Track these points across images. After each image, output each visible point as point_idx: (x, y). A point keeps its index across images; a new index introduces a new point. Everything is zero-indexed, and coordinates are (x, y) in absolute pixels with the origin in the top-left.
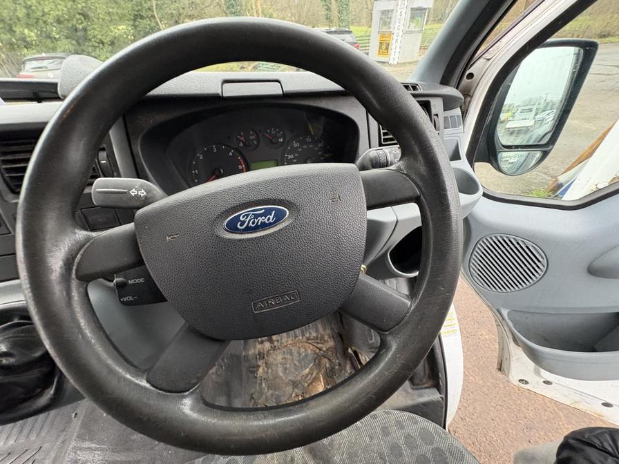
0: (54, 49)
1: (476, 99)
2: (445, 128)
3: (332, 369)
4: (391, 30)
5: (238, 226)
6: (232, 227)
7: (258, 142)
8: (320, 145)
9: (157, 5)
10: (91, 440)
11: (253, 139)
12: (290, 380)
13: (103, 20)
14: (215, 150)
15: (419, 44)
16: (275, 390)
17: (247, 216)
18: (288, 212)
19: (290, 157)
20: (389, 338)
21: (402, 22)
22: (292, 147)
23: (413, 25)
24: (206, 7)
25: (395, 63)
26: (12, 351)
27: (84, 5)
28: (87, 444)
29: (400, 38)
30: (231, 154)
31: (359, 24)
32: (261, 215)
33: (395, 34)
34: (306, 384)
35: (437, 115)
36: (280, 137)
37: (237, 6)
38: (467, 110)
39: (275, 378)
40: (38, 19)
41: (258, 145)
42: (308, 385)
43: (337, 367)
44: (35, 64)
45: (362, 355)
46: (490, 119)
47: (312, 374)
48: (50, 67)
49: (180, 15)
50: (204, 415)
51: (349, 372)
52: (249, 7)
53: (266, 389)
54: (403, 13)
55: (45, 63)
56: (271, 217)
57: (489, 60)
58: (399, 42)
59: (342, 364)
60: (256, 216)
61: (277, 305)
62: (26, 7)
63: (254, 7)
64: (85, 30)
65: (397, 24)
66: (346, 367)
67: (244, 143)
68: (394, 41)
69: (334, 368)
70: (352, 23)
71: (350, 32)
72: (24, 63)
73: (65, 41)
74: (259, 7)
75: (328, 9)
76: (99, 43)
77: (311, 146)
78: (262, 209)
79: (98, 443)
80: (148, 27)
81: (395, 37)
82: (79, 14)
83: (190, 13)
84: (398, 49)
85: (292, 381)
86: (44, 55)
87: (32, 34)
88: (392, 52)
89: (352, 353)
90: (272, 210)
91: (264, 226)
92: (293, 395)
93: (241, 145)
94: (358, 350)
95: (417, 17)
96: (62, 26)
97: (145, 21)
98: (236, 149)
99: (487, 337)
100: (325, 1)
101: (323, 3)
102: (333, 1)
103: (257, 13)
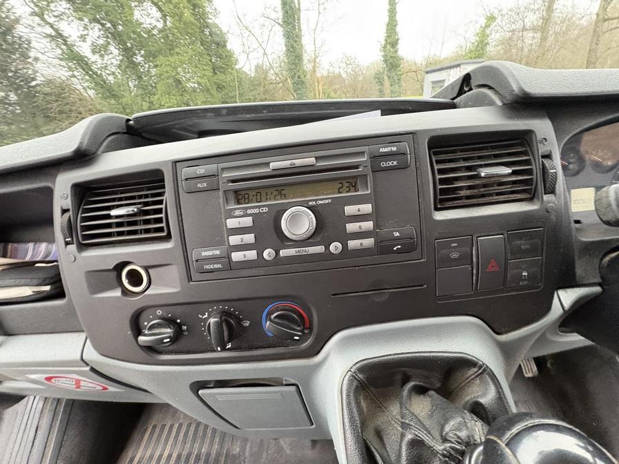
37: (303, 88)
63: (317, 88)
74: (320, 88)
75: (382, 84)
100: (378, 78)
101: (377, 80)
102: (386, 78)
103: (319, 92)
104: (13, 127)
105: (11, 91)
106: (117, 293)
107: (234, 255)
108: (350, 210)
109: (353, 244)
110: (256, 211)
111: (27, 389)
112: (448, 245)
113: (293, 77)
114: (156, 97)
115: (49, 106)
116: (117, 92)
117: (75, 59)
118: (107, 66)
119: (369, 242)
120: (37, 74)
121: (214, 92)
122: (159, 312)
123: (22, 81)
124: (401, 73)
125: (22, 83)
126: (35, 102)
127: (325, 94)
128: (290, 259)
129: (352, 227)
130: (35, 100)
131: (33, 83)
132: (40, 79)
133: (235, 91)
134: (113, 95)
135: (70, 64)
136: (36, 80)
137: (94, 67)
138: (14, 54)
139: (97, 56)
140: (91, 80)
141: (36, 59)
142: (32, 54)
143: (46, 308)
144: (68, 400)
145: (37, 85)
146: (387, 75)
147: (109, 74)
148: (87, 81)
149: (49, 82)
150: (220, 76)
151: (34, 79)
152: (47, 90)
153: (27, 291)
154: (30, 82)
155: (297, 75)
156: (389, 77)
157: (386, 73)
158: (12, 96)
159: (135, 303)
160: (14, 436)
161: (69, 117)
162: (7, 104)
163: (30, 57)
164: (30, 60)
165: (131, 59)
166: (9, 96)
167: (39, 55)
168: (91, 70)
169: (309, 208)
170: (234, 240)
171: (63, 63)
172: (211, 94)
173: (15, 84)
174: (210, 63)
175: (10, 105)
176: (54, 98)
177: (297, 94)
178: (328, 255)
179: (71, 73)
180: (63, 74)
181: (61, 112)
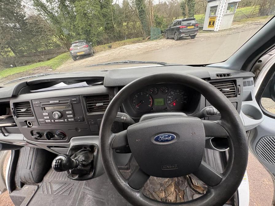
0: (80, 39)
1: (263, 72)
2: (244, 86)
3: (178, 182)
4: (216, 15)
5: (159, 139)
6: (157, 140)
7: (158, 92)
8: (182, 93)
9: (114, 18)
10: (89, 186)
11: (156, 91)
12: (159, 182)
13: (96, 26)
14: (142, 94)
15: (232, 19)
16: (153, 185)
17: (162, 136)
18: (175, 137)
19: (169, 97)
20: (212, 190)
21: (223, 10)
22: (171, 94)
23: (229, 11)
24: (131, 16)
25: (218, 30)
26: (85, 160)
27: (90, 22)
28: (87, 188)
29: (221, 19)
30: (147, 96)
31: (199, 13)
32: (166, 137)
33: (218, 17)
34: (166, 186)
35: (240, 85)
36: (166, 90)
37: (144, 14)
38: (257, 77)
39: (153, 180)
40: (76, 29)
41: (157, 93)
42: (167, 187)
43: (180, 182)
44: (74, 45)
45: (193, 180)
46: (272, 78)
47: (169, 182)
48: (79, 45)
49: (122, 21)
50: (144, 200)
51: (186, 185)
52: (148, 14)
53: (149, 184)
54: (224, 7)
55: (77, 44)
56: (170, 138)
57: (271, 55)
58: (220, 20)
59: (183, 180)
60: (165, 137)
61: (170, 168)
62: (73, 25)
63: (151, 14)
64: (90, 30)
65: (220, 12)
66: (185, 183)
67: (152, 92)
68: (217, 21)
69: (179, 182)
70: (195, 14)
71: (194, 19)
72: (71, 44)
73: (83, 35)
74: (153, 13)
75: (184, 9)
76: (93, 35)
77: (179, 93)
78: (166, 135)
79: (91, 188)
80: (110, 27)
81: (218, 18)
82: (89, 25)
83: (125, 19)
84: (219, 24)
85: (160, 183)
86: (77, 41)
87: (74, 34)
88: (216, 26)
89: (189, 178)
90: (170, 135)
91: (167, 141)
92: (160, 189)
93: (151, 93)
94: (192, 177)
95: (231, 7)
96: (83, 30)
97: (109, 25)
98: (150, 94)
99: (267, 183)
100: (183, 6)
101: (182, 7)
102: (187, 6)
103: (152, 16)
104: (20, 39)
105: (17, 23)
106: (26, 127)
107: (46, 121)
108: (67, 112)
109: (69, 120)
110: (48, 112)
111: (23, 144)
112: (91, 121)
113: (139, 8)
114: (76, 23)
115: (33, 29)
116: (59, 21)
117: (40, 5)
118: (54, 8)
119: (73, 119)
120: (26, 14)
121: (102, 18)
122: (36, 131)
123: (20, 18)
124: (195, 2)
125: (20, 19)
126: (26, 28)
127: (155, 17)
128: (57, 122)
129: (68, 116)
130: (26, 26)
131: (25, 18)
132: (27, 16)
133: (112, 17)
134: (58, 23)
135: (38, 8)
136: (26, 17)
137: (48, 9)
138: (15, 4)
139: (49, 3)
140: (48, 15)
141: (24, 6)
142: (22, 3)
143: (15, 128)
144: (36, 148)
145: (26, 19)
146: (187, 4)
147: (55, 12)
148: (46, 16)
149: (31, 17)
150: (105, 10)
151: (25, 16)
152: (31, 21)
153: (10, 124)
154: (24, 18)
155: (141, 7)
156: (188, 5)
157: (187, 3)
158: (17, 25)
159: (30, 129)
160: (24, 156)
161: (41, 34)
162: (16, 29)
163: (21, 6)
164: (22, 7)
165: (63, 3)
166: (16, 25)
167: (25, 4)
168: (47, 11)
169: (59, 112)
170: (45, 118)
171: (35, 8)
172: (100, 19)
173: (18, 19)
174: (99, 3)
175: (17, 29)
176: (34, 25)
177: (141, 18)
178: (64, 122)
179: (39, 12)
180: (36, 13)
181: (37, 32)
